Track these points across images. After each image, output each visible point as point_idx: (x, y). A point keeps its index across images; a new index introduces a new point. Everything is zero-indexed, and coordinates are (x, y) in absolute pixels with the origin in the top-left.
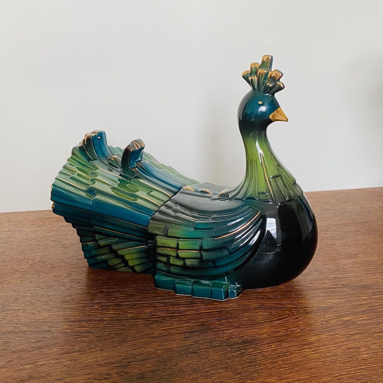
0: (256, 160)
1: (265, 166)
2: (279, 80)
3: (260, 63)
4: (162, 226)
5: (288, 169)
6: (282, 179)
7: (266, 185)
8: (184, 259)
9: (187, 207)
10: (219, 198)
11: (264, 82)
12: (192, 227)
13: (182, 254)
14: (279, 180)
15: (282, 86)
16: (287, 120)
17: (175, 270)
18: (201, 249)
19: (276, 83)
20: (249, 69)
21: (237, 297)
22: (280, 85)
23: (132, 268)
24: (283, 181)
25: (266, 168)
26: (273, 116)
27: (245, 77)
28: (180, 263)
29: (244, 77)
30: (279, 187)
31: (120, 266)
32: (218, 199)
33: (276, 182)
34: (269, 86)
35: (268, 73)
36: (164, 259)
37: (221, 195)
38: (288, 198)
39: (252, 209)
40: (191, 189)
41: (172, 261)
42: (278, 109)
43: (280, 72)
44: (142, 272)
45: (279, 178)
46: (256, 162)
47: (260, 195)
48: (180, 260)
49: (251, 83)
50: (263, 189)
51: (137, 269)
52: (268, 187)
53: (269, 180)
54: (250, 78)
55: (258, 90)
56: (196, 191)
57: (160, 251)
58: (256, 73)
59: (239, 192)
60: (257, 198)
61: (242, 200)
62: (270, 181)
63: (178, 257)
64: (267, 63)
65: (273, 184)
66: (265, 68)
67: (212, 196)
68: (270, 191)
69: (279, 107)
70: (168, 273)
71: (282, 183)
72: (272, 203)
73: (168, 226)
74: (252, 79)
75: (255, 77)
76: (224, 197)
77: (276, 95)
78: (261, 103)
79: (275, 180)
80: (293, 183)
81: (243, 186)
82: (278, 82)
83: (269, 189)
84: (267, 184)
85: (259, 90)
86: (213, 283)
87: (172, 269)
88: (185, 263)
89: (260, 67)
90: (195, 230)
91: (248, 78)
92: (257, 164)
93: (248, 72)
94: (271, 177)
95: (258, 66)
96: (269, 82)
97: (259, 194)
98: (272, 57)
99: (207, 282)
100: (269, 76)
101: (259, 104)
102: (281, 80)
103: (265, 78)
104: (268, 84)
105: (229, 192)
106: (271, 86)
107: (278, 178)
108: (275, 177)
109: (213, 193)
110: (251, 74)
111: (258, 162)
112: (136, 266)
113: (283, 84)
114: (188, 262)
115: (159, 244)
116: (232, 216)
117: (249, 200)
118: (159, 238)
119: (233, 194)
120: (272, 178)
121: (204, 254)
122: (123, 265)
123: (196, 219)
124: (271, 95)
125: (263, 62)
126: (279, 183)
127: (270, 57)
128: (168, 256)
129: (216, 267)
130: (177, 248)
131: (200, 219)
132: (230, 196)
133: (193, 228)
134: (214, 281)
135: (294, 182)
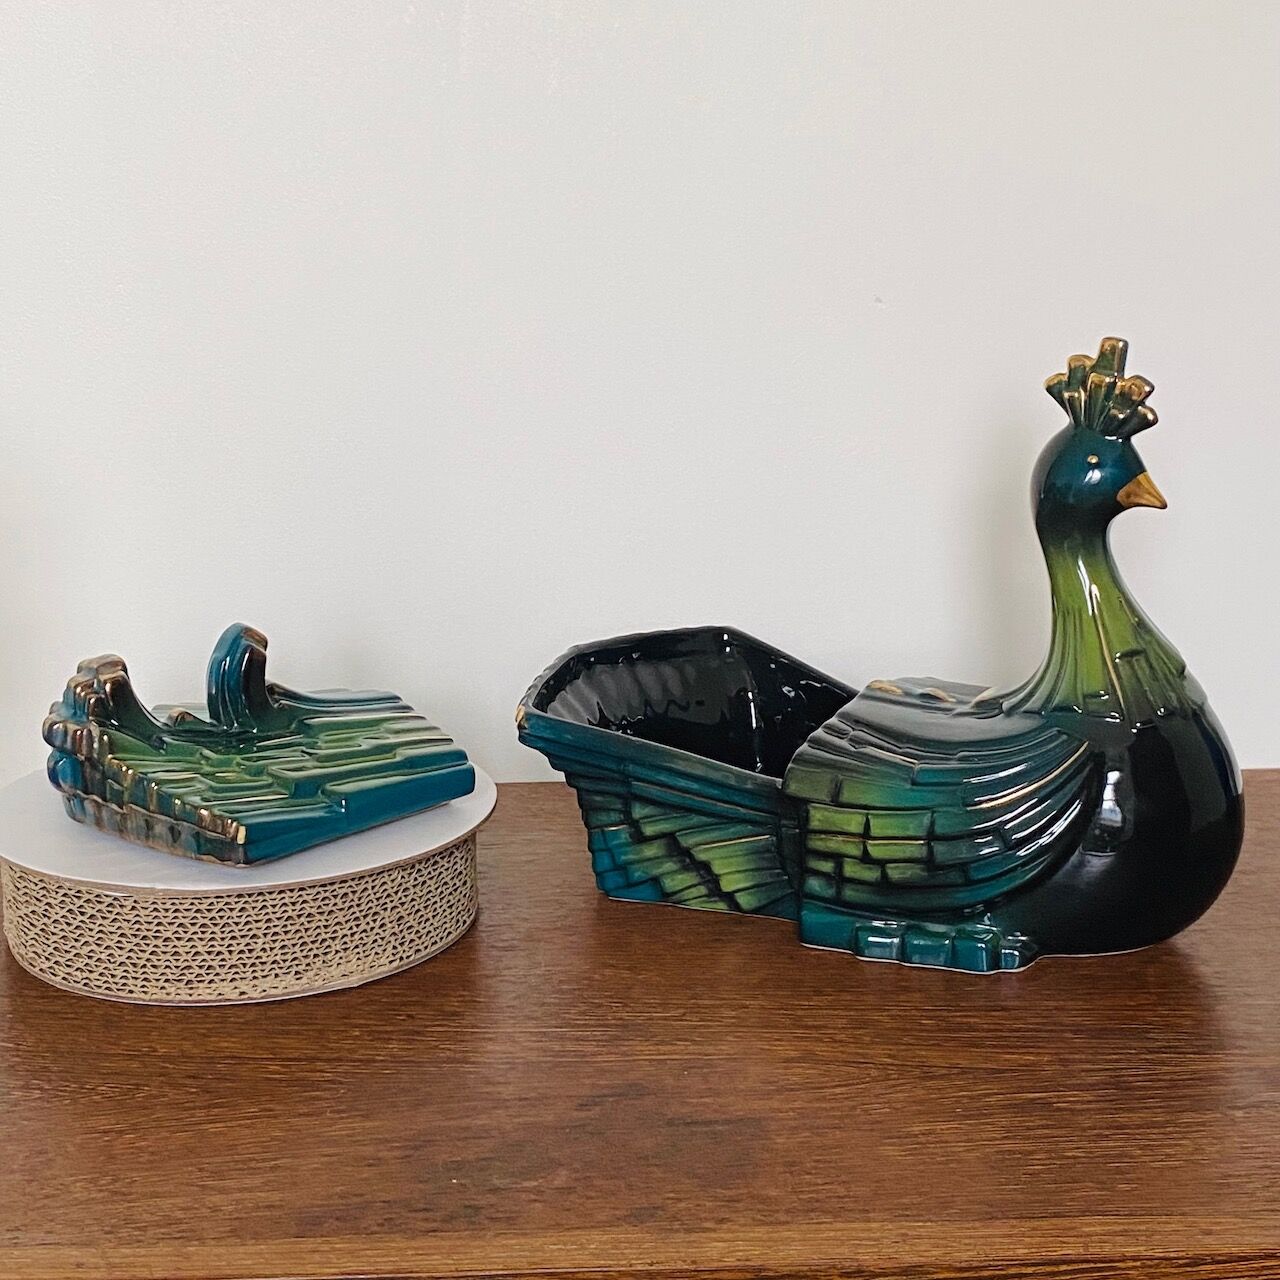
0: (1080, 611)
1: (1103, 625)
2: (1142, 403)
3: (1095, 355)
4: (826, 777)
5: (1168, 637)
6: (1148, 660)
7: (1104, 674)
8: (881, 863)
9: (887, 731)
10: (972, 711)
11: (1104, 407)
12: (905, 780)
13: (876, 850)
14: (1140, 663)
15: (1150, 417)
16: (1164, 506)
17: (858, 894)
18: (931, 837)
19: (1136, 409)
20: (1065, 370)
21: (1022, 969)
22: (1145, 416)
23: (729, 897)
24: (1151, 667)
25: (1106, 633)
26: (1128, 496)
27: (1053, 390)
28: (871, 874)
29: (1049, 390)
30: (1138, 680)
31: (694, 892)
32: (973, 714)
33: (1132, 667)
34: (1115, 417)
35: (1115, 383)
36: (827, 866)
37: (979, 704)
38: (1162, 710)
39: (1065, 737)
40: (893, 688)
41: (851, 870)
42: (1140, 477)
43: (1148, 383)
44: (756, 911)
45: (1142, 659)
46: (1080, 616)
47: (1087, 700)
48: (871, 866)
49: (1069, 406)
50: (1095, 684)
51: (743, 900)
52: (1111, 679)
53: (1113, 661)
54: (1066, 395)
55: (1088, 426)
56: (907, 694)
57: (817, 843)
58: (1084, 384)
59: (1031, 694)
60: (1081, 707)
61: (1038, 713)
62: (1115, 666)
63: (866, 859)
64: (1113, 356)
65: (1125, 671)
66: (1109, 372)
67: (954, 707)
68: (1115, 691)
69: (1142, 469)
70: (837, 903)
71: (1147, 671)
72: (1118, 721)
73: (841, 777)
74: (1071, 397)
75: (1079, 393)
76: (988, 708)
77: (1135, 440)
78: (1094, 460)
79: (1129, 662)
80: (1177, 671)
81: (1042, 678)
82: (1140, 408)
83: (1113, 685)
84: (1109, 673)
85: (1090, 426)
86: (959, 932)
87: (849, 893)
88: (884, 875)
89: (1094, 369)
90: (915, 787)
91: (1060, 393)
92: (1081, 620)
93: (1061, 377)
94: (1118, 655)
95: (1089, 363)
96: (1116, 406)
97: (1085, 697)
98: (1126, 344)
99: (941, 928)
100: (1117, 392)
101: (1090, 464)
102: (1148, 402)
103: (1107, 397)
104: (1114, 412)
105: (1003, 697)
106: (1121, 416)
107: (1137, 657)
108: (1128, 655)
109: (954, 700)
110: (1069, 385)
111: (1084, 616)
112: (742, 893)
113: (1152, 411)
114: (895, 873)
115: (815, 824)
116: (1013, 754)
117: (1060, 714)
118: (815, 808)
119: (1015, 700)
120: (1119, 658)
121: (940, 849)
122: (703, 890)
123: (915, 761)
124: (1120, 440)
125: (1102, 354)
126: (1139, 672)
127: (1121, 344)
128: (838, 858)
129: (970, 883)
130: (866, 834)
131: (927, 761)
132: (1006, 705)
133: (909, 781)
134: (961, 926)
135: (1180, 669)
